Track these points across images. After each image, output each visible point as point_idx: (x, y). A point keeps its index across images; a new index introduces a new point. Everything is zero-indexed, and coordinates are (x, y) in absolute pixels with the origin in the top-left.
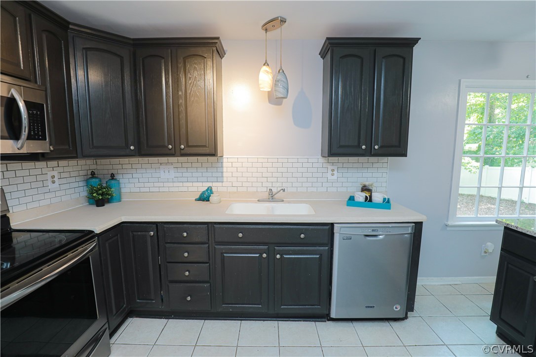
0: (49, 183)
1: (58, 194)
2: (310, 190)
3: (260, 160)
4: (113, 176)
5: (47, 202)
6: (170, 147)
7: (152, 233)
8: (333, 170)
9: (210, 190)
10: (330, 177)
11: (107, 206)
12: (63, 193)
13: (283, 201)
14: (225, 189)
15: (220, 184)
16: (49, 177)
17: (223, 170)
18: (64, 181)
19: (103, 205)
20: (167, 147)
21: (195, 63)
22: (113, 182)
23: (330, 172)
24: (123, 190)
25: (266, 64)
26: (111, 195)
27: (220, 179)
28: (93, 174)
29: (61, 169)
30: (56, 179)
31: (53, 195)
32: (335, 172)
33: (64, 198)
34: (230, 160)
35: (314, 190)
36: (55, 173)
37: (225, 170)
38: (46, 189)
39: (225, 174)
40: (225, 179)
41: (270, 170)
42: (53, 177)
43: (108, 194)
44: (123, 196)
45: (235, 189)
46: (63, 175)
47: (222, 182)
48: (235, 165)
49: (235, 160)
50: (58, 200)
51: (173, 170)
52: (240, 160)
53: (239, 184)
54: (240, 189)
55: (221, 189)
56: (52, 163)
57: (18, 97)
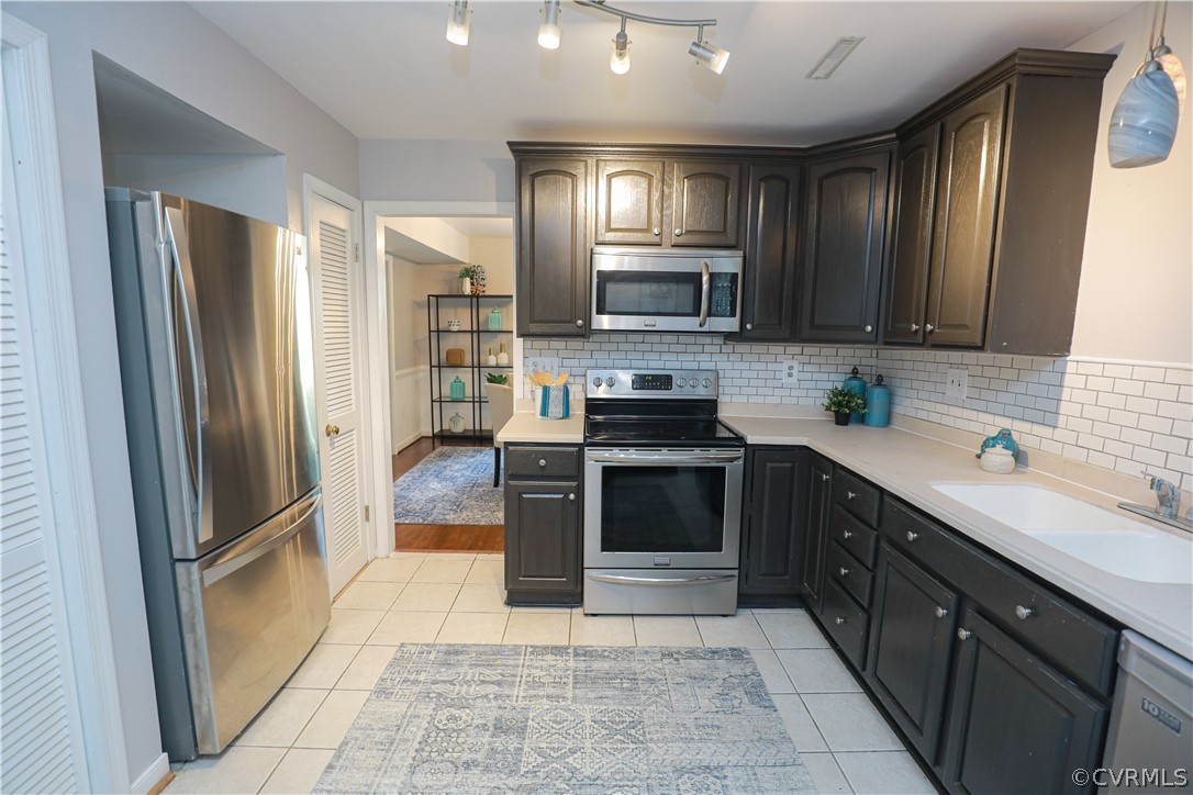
0: (784, 375)
1: (794, 393)
3: (1171, 378)
4: (881, 380)
5: (776, 400)
6: (914, 327)
11: (853, 429)
12: (803, 392)
14: (1055, 448)
15: (1046, 431)
16: (785, 366)
17: (1061, 392)
18: (808, 376)
19: (846, 424)
20: (911, 328)
21: (972, 138)
22: (879, 390)
24: (898, 410)
27: (1047, 417)
28: (855, 372)
29: (806, 359)
30: (794, 372)
31: (785, 392)
33: (802, 401)
34: (1083, 369)
36: (795, 364)
37: (1066, 393)
38: (778, 383)
39: (1064, 408)
40: (1062, 420)
42: (791, 368)
43: (847, 406)
44: (896, 420)
45: (1080, 455)
46: (807, 368)
47: (1055, 427)
48: (1094, 383)
49: (1098, 369)
50: (794, 401)
51: (966, 381)
52: (1109, 371)
53: (1096, 443)
54: (1096, 458)
55: (1047, 446)
56: (794, 349)
57: (704, 272)
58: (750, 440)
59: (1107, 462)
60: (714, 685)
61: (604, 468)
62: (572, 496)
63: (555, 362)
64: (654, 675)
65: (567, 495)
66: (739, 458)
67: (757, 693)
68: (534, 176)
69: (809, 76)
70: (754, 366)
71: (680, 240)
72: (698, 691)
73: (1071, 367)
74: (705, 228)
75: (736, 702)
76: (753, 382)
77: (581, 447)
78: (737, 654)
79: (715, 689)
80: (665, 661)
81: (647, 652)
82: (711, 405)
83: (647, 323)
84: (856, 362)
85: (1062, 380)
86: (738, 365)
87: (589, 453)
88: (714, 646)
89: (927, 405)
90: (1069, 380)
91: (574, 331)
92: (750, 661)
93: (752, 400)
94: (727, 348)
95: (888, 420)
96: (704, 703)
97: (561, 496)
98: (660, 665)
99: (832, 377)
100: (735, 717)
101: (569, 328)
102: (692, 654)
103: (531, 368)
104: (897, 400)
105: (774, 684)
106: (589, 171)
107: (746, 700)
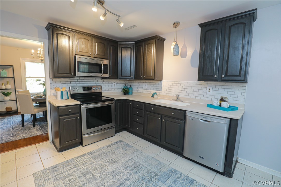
0: (113, 86)
2: (197, 98)
3: (176, 83)
4: (130, 86)
5: (112, 91)
6: (142, 76)
7: (130, 104)
8: (209, 89)
9: (156, 93)
10: (208, 92)
11: (127, 95)
12: (117, 89)
13: (182, 101)
14: (162, 94)
15: (160, 92)
16: (113, 84)
18: (117, 86)
19: (126, 95)
20: (141, 76)
21: (150, 46)
22: (130, 88)
23: (208, 90)
24: (133, 91)
25: (175, 41)
26: (128, 92)
27: (160, 89)
28: (125, 85)
29: (117, 83)
30: (115, 85)
31: (114, 90)
32: (211, 90)
33: (117, 91)
34: (165, 82)
35: (199, 98)
37: (163, 86)
38: (112, 88)
39: (162, 88)
40: (162, 90)
41: (179, 87)
42: (114, 84)
43: (126, 91)
44: (133, 93)
45: (165, 94)
46: (117, 84)
48: (166, 84)
49: (166, 82)
50: (115, 91)
51: (147, 85)
52: (168, 82)
53: (167, 92)
54: (167, 95)
55: (161, 94)
56: (115, 81)
57: (102, 64)
58: (115, 99)
59: (169, 95)
60: (120, 148)
61: (86, 109)
62: (78, 118)
63: (60, 85)
64: (109, 151)
65: (77, 118)
66: (113, 103)
67: (128, 146)
68: (57, 34)
69: (125, 29)
70: (108, 84)
71: (96, 56)
72: (119, 150)
73: (163, 82)
74: (100, 54)
75: (126, 148)
76: (108, 88)
77: (80, 105)
78: (120, 141)
79: (121, 148)
80: (109, 148)
81: (104, 148)
82: (100, 93)
83: (90, 74)
84: (125, 83)
85: (162, 84)
86: (104, 84)
87: (83, 106)
88: (115, 142)
89: (140, 90)
90: (163, 84)
91: (71, 76)
92: (123, 142)
93: (108, 91)
94: (102, 81)
95: (132, 94)
96: (121, 151)
97: (75, 118)
98: (108, 149)
99: (121, 86)
100: (128, 151)
101: (69, 75)
102: (112, 145)
103: (53, 86)
104: (133, 90)
105: (130, 144)
106: (73, 36)
107: (127, 147)
